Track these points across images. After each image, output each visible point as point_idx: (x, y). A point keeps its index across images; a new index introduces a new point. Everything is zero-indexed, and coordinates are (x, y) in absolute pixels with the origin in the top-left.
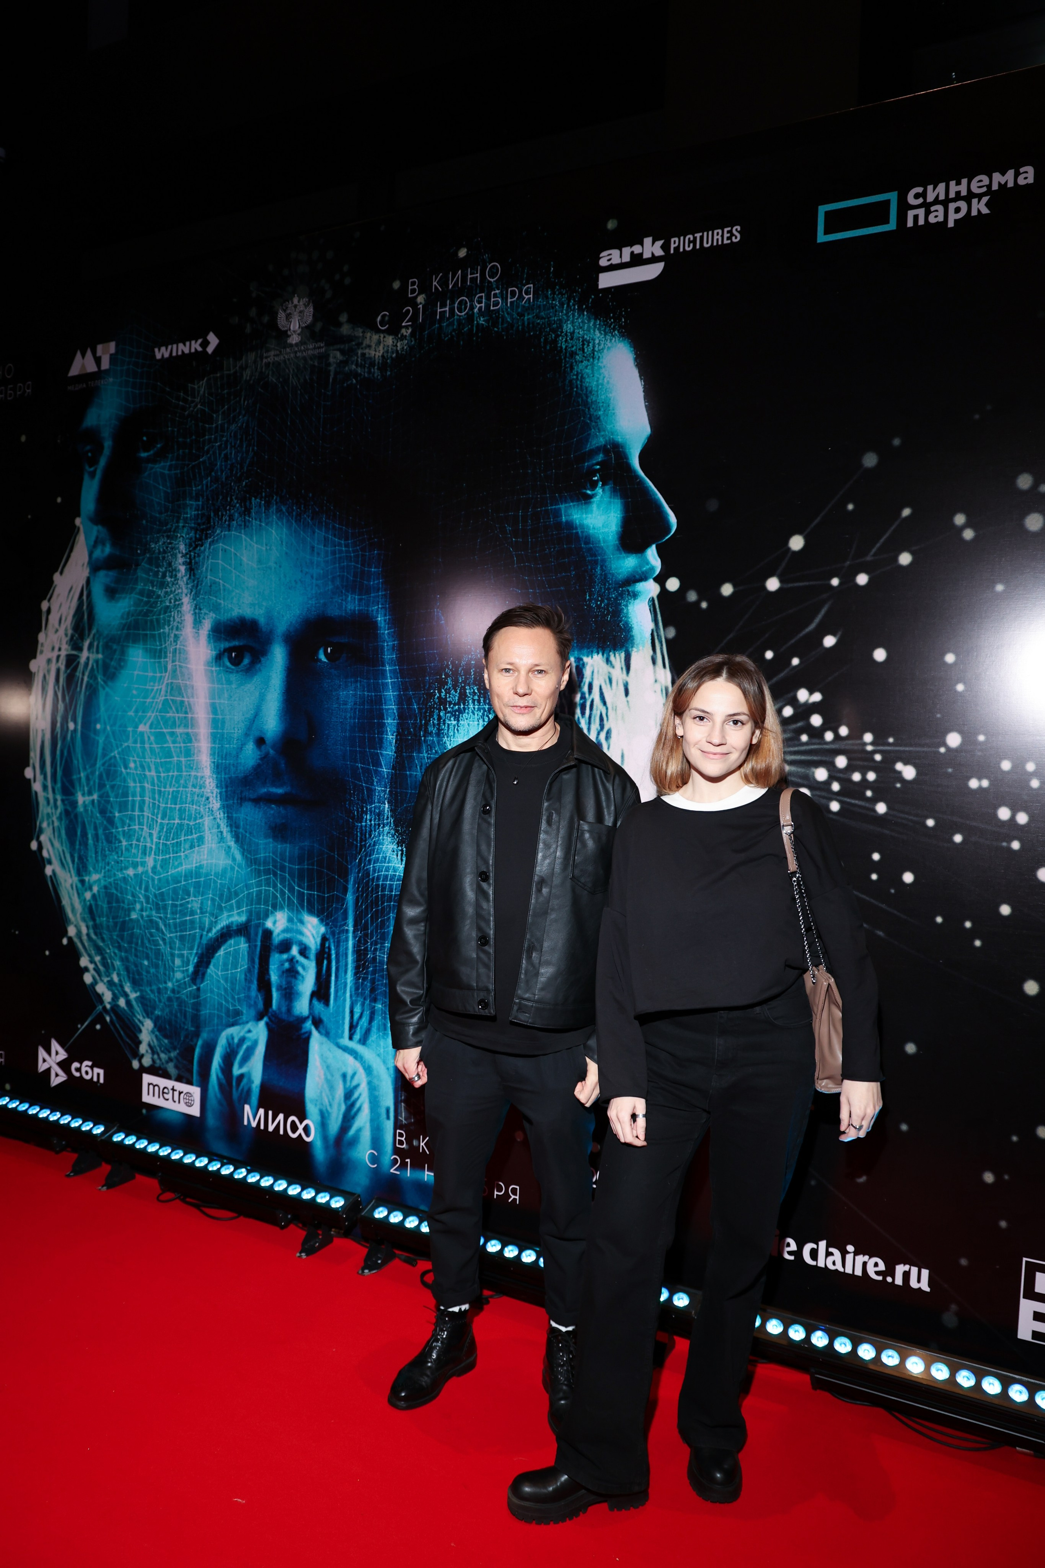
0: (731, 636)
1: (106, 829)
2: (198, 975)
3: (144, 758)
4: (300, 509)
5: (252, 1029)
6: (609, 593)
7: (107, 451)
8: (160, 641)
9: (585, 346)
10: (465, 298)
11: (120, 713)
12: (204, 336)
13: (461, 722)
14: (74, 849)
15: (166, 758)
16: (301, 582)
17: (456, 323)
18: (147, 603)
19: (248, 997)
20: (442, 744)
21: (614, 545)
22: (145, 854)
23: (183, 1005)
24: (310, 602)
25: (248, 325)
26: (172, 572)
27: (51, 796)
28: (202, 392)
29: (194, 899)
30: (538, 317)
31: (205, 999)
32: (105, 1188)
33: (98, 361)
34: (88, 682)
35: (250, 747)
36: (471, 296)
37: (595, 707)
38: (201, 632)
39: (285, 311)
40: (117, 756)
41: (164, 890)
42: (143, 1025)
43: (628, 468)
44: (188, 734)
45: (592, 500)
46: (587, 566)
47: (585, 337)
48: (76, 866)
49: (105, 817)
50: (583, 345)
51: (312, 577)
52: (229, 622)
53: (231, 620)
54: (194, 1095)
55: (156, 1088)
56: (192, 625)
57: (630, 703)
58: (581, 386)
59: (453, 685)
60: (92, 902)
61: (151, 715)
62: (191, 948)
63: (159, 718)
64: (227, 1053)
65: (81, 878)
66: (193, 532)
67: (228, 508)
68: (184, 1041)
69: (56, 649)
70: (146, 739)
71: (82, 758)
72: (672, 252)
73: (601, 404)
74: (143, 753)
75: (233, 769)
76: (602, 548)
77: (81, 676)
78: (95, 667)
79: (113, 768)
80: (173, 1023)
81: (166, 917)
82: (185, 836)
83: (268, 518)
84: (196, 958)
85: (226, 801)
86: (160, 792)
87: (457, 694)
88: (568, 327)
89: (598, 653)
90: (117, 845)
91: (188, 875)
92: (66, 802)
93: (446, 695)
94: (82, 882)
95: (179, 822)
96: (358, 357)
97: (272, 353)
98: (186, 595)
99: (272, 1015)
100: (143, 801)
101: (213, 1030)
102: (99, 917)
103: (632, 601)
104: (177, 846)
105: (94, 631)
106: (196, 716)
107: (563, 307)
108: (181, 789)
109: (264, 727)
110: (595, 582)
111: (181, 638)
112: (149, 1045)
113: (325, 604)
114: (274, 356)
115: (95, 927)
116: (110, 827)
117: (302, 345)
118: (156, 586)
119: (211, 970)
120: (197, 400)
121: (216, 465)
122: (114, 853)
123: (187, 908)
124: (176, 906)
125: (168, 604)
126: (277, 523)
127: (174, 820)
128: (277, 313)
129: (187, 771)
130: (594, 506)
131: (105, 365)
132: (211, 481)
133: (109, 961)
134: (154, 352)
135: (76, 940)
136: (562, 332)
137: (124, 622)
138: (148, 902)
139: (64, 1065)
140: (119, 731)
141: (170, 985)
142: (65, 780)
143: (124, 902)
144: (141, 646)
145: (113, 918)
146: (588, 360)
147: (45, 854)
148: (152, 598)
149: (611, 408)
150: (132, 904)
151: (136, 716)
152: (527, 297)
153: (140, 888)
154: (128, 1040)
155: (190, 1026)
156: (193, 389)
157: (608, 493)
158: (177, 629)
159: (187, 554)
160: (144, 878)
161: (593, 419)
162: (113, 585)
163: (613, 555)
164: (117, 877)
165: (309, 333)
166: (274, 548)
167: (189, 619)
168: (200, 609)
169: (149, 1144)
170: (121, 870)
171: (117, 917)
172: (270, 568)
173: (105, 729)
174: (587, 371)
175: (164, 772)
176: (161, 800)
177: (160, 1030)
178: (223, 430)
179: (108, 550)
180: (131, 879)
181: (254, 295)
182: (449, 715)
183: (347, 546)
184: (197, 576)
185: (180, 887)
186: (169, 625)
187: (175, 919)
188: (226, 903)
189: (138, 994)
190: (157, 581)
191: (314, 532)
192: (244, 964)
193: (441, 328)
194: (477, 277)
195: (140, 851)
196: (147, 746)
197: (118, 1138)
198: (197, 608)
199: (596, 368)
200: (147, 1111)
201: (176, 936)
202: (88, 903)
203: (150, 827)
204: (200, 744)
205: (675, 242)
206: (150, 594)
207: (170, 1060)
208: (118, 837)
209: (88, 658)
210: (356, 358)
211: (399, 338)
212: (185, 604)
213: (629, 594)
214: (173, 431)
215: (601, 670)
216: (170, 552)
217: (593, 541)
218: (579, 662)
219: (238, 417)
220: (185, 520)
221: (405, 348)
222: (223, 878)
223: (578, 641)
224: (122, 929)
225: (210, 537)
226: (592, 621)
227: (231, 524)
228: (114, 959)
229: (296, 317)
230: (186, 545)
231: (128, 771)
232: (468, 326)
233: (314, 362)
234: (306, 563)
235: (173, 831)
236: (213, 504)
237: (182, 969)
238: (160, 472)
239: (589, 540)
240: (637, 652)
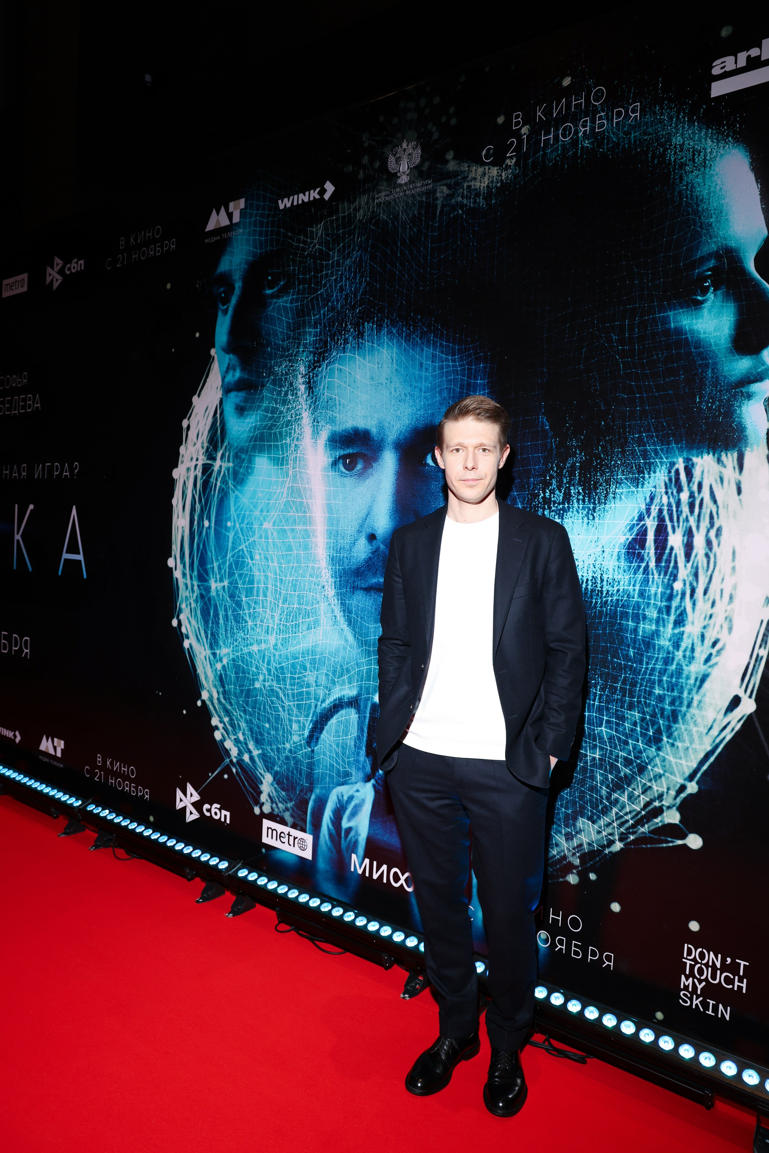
1: (234, 610)
2: (313, 739)
3: (268, 551)
4: (409, 329)
5: (360, 789)
6: (721, 395)
7: (237, 292)
8: (283, 450)
9: (696, 156)
10: (569, 124)
11: (247, 513)
12: (322, 185)
13: (565, 520)
14: (208, 626)
15: (287, 551)
16: (411, 395)
17: (560, 149)
18: (272, 418)
19: (357, 761)
21: (727, 347)
22: (268, 633)
23: (299, 764)
24: (419, 413)
25: (361, 171)
26: (293, 391)
27: (189, 582)
28: (319, 234)
29: (310, 673)
30: (645, 133)
31: (319, 760)
32: (231, 915)
33: (230, 216)
34: (220, 486)
35: (362, 542)
36: (575, 122)
37: (704, 506)
38: (319, 442)
39: (395, 155)
40: (245, 549)
41: (284, 664)
42: (264, 778)
43: (743, 271)
44: (306, 530)
45: (703, 305)
46: (698, 370)
47: (696, 147)
48: (209, 641)
49: (234, 601)
50: (694, 155)
51: (421, 390)
52: (344, 433)
53: (345, 431)
54: (307, 841)
55: (274, 832)
56: (311, 437)
57: (743, 501)
58: (692, 195)
60: (222, 672)
61: (274, 514)
62: (307, 716)
63: (281, 516)
64: (337, 807)
65: (212, 651)
66: (312, 355)
67: (343, 333)
68: (299, 794)
69: (195, 459)
70: (270, 535)
71: (215, 551)
73: (712, 212)
74: (267, 547)
75: (346, 561)
76: (713, 352)
77: (214, 482)
78: (226, 474)
79: (241, 559)
80: (290, 778)
81: (285, 688)
82: (303, 618)
83: (380, 340)
84: (311, 724)
85: (340, 589)
86: (281, 580)
87: (562, 494)
88: (677, 140)
90: (244, 625)
91: (306, 652)
92: (201, 587)
93: (550, 495)
94: (214, 654)
95: (298, 606)
96: (464, 190)
97: (383, 194)
98: (306, 410)
99: (379, 778)
100: (267, 588)
101: (325, 787)
102: (228, 685)
103: (746, 402)
104: (296, 627)
105: (225, 444)
106: (314, 515)
107: (672, 121)
108: (300, 578)
109: (375, 525)
110: (706, 385)
111: (301, 448)
112: (269, 796)
113: (433, 414)
114: (385, 196)
115: (225, 693)
116: (238, 610)
117: (410, 184)
118: (280, 403)
119: (324, 735)
120: (316, 241)
121: (333, 296)
122: (241, 632)
123: (304, 681)
124: (294, 679)
125: (290, 419)
126: (387, 343)
127: (293, 604)
128: (388, 158)
129: (305, 563)
130: (705, 312)
131: (236, 219)
132: (328, 310)
133: (236, 722)
134: (278, 204)
135: (208, 703)
136: (671, 145)
137: (251, 435)
138: (270, 675)
139: (197, 805)
140: (247, 528)
141: (287, 746)
142: (200, 569)
143: (249, 673)
144: (266, 455)
145: (239, 687)
147: (184, 630)
148: (276, 413)
149: (723, 214)
150: (256, 675)
151: (261, 515)
153: (263, 662)
154: (251, 790)
155: (305, 782)
156: (312, 232)
157: (720, 298)
159: (306, 374)
160: (266, 653)
161: (704, 227)
162: (242, 404)
163: (725, 357)
164: (244, 652)
165: (418, 172)
166: (385, 366)
167: (308, 430)
168: (318, 422)
169: (269, 881)
170: (247, 646)
171: (243, 685)
172: (382, 384)
173: (235, 526)
174: (698, 180)
175: (285, 564)
176: (282, 587)
177: (277, 784)
178: (338, 265)
179: (238, 374)
180: (256, 654)
182: (553, 513)
183: (454, 361)
184: (315, 394)
185: (298, 663)
186: (290, 437)
187: (293, 690)
188: (338, 678)
189: (260, 751)
190: (280, 399)
191: (422, 350)
192: (354, 731)
193: (545, 154)
194: (582, 103)
195: (264, 630)
196: (270, 540)
197: (242, 873)
199: (707, 176)
200: (266, 850)
201: (294, 705)
202: (219, 672)
203: (273, 610)
204: (317, 540)
206: (274, 411)
207: (287, 809)
208: (245, 618)
209: (221, 467)
210: (462, 190)
211: (504, 169)
212: (304, 418)
213: (742, 395)
214: (294, 270)
215: (711, 470)
216: (291, 374)
217: (703, 345)
218: (688, 462)
219: (353, 252)
220: (305, 346)
221: (510, 176)
222: (336, 657)
223: (687, 442)
224: (248, 696)
225: (327, 359)
226: (702, 422)
227: (346, 347)
228: (240, 721)
229: (405, 159)
230: (305, 367)
231: (254, 562)
232: (572, 150)
233: (422, 198)
234: (415, 378)
235: (292, 614)
236: (330, 331)
237: (298, 733)
238: (283, 305)
239: (700, 344)
240: (751, 451)
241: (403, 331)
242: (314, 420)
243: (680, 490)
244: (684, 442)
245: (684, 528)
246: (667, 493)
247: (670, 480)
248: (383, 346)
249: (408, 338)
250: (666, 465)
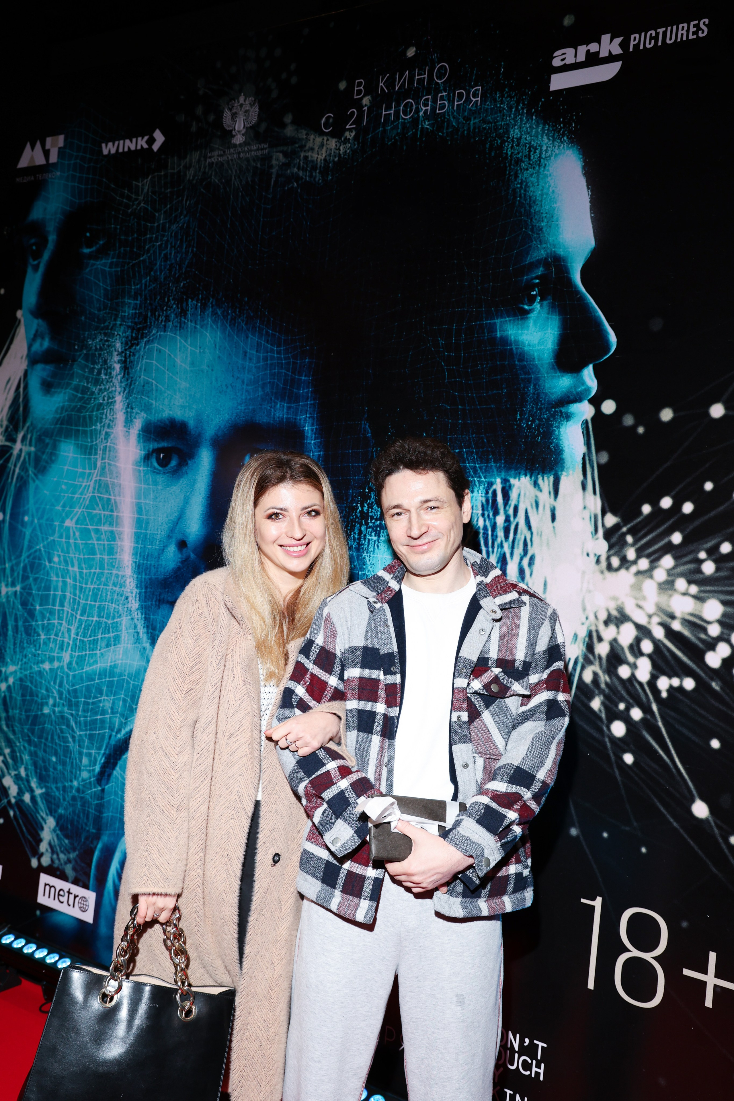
0: (668, 464)
1: (26, 621)
2: (104, 776)
3: (68, 553)
4: (235, 312)
6: (541, 413)
7: (50, 246)
8: (91, 438)
9: (532, 153)
10: (411, 100)
11: (48, 507)
12: (151, 133)
13: (382, 538)
15: (89, 554)
16: (232, 387)
17: (400, 127)
18: (81, 399)
20: (361, 560)
21: (549, 363)
22: (62, 649)
23: (87, 805)
24: (239, 407)
25: (194, 123)
26: (107, 370)
28: (145, 190)
29: (106, 698)
30: (484, 121)
31: (109, 801)
33: (46, 153)
34: (19, 474)
35: (172, 549)
36: (417, 99)
37: (519, 531)
38: (132, 431)
39: (230, 110)
40: (42, 549)
41: (77, 687)
42: (45, 823)
43: (569, 282)
44: (112, 532)
45: (529, 316)
46: (520, 384)
47: (533, 143)
49: (26, 609)
50: (530, 151)
51: (243, 382)
52: (159, 423)
53: (161, 421)
54: (89, 900)
55: (53, 889)
56: (124, 424)
57: (556, 528)
58: (525, 195)
59: (375, 501)
60: (7, 694)
61: (78, 511)
62: (99, 748)
63: (86, 514)
66: (130, 331)
67: (165, 308)
68: (84, 842)
70: (72, 534)
71: (9, 550)
72: (631, 50)
73: (544, 215)
74: (68, 548)
75: (153, 570)
76: (536, 366)
77: (13, 467)
78: (27, 459)
79: (37, 561)
80: (75, 823)
81: (78, 715)
82: (102, 633)
83: (203, 321)
84: (103, 759)
85: (145, 602)
86: (81, 588)
88: (515, 132)
89: (526, 475)
90: (35, 638)
91: (103, 674)
93: (368, 510)
95: (98, 619)
96: (300, 160)
97: (216, 153)
98: (120, 393)
100: (64, 596)
101: (114, 834)
102: (13, 709)
103: (564, 423)
104: (94, 644)
105: (28, 424)
106: (121, 514)
107: (511, 111)
108: (102, 587)
109: (187, 530)
110: (527, 401)
111: (112, 436)
112: (50, 844)
113: (254, 410)
114: (218, 156)
116: (30, 620)
117: (245, 145)
118: (91, 382)
119: (117, 772)
120: (141, 198)
121: (156, 264)
122: (32, 646)
123: (99, 707)
124: (88, 704)
125: (101, 401)
126: (211, 326)
127: (93, 617)
128: (223, 112)
129: (109, 569)
130: (531, 322)
131: (54, 158)
132: (150, 281)
133: (18, 754)
134: (101, 147)
136: (508, 138)
137: (58, 416)
138: (61, 698)
140: (46, 524)
141: (75, 783)
143: (37, 696)
144: (73, 442)
145: (26, 712)
146: (534, 168)
148: (87, 394)
149: (555, 218)
150: (46, 699)
151: (63, 510)
152: (474, 100)
153: (55, 683)
154: (29, 837)
155: (91, 827)
156: (137, 186)
157: (546, 309)
158: (109, 426)
159: (122, 352)
160: (59, 673)
161: (535, 230)
162: (49, 379)
163: (547, 373)
164: (33, 670)
165: (254, 133)
166: (207, 351)
167: (120, 417)
168: (132, 408)
169: (37, 949)
170: (38, 663)
171: (29, 710)
172: (202, 371)
173: (33, 521)
174: (532, 179)
175: (86, 569)
176: (82, 596)
177: (61, 830)
178: (164, 230)
179: (46, 343)
180: (47, 673)
181: (201, 92)
182: (370, 530)
183: (279, 352)
184: (131, 375)
185: (93, 685)
187: (86, 717)
189: (44, 790)
190: (92, 378)
191: (247, 337)
193: (384, 131)
194: (424, 78)
195: (58, 646)
196: (72, 541)
197: (7, 939)
198: (129, 406)
199: (541, 176)
200: (41, 913)
201: (86, 735)
202: (3, 694)
203: (69, 623)
204: (123, 543)
205: (635, 40)
206: (85, 390)
208: (37, 630)
209: (21, 450)
210: (298, 161)
211: (342, 142)
212: (118, 402)
213: (561, 415)
214: (116, 228)
215: (527, 494)
216: (106, 350)
217: (527, 359)
218: (505, 483)
219: (180, 217)
220: (123, 318)
221: (348, 151)
222: (136, 679)
223: (506, 462)
224: (34, 723)
225: (146, 337)
226: (521, 441)
227: (167, 325)
228: (23, 753)
229: (241, 116)
230: (122, 343)
231: (52, 564)
232: (412, 130)
233: (256, 164)
234: (238, 368)
235: (91, 628)
236: (151, 304)
237: (88, 768)
238: (101, 269)
239: (524, 357)
240: (567, 476)
241: (228, 314)
242: (128, 405)
243: (496, 513)
244: (503, 461)
245: (498, 555)
246: (483, 515)
247: (487, 501)
248: (207, 328)
249: (233, 322)
250: (484, 485)
